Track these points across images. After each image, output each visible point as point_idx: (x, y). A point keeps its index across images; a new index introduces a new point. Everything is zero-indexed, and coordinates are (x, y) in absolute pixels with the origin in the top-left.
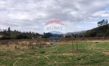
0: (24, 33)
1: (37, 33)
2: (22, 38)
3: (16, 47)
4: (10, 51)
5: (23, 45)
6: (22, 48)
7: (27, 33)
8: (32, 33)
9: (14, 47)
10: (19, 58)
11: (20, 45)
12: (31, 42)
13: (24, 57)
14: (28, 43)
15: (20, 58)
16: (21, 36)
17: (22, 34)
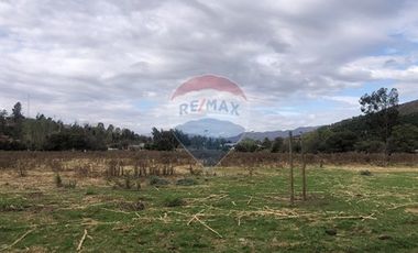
0: (76, 128)
1: (127, 131)
2: (69, 147)
3: (59, 181)
4: (40, 194)
5: (84, 172)
7: (88, 128)
8: (106, 128)
9: (51, 179)
10: (85, 219)
11: (71, 173)
12: (113, 164)
13: (105, 219)
14: (102, 166)
15: (95, 223)
16: (66, 138)
17: (67, 130)
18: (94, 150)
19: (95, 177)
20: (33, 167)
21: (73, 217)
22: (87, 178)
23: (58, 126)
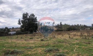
0: (72, 26)
2: (71, 30)
3: (70, 37)
4: (66, 40)
5: (75, 35)
6: (74, 38)
7: (75, 26)
8: (79, 25)
9: (68, 37)
10: (76, 45)
11: (72, 35)
12: (81, 33)
13: (80, 45)
14: (79, 34)
15: (78, 46)
16: (71, 28)
17: (71, 26)
18: (77, 30)
19: (78, 36)
20: (64, 34)
21: (73, 44)
22: (76, 36)
23: (69, 26)
